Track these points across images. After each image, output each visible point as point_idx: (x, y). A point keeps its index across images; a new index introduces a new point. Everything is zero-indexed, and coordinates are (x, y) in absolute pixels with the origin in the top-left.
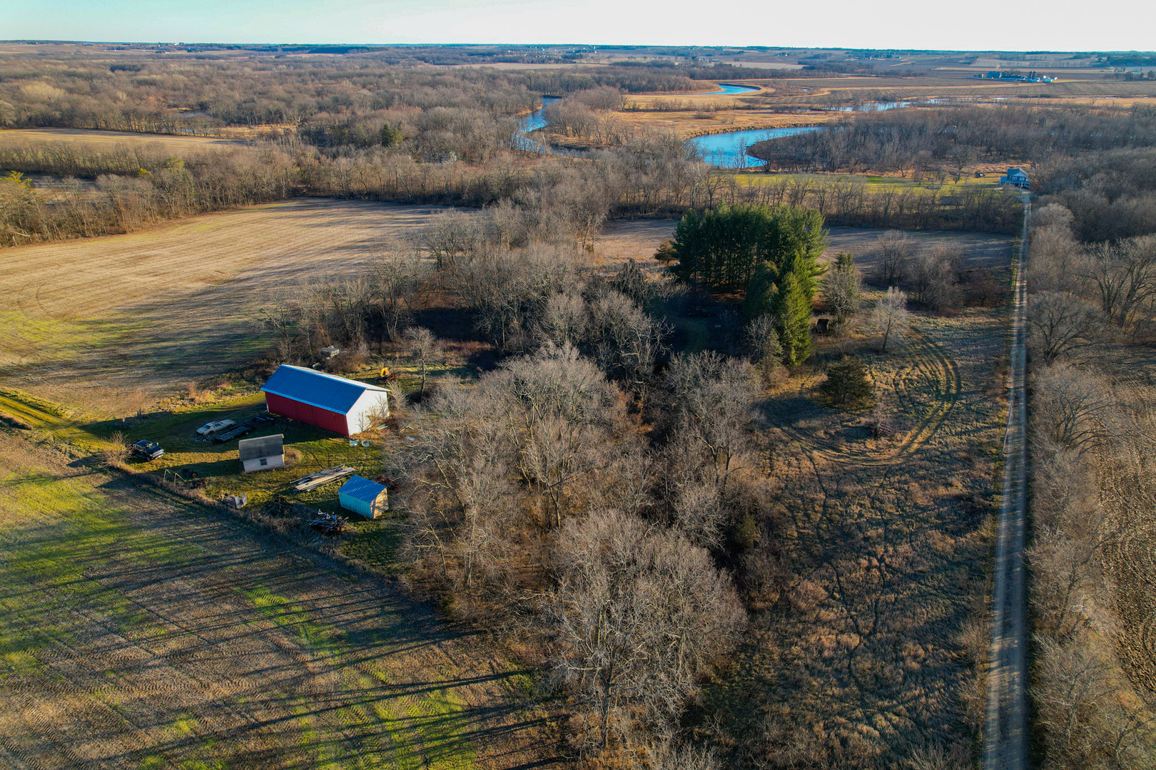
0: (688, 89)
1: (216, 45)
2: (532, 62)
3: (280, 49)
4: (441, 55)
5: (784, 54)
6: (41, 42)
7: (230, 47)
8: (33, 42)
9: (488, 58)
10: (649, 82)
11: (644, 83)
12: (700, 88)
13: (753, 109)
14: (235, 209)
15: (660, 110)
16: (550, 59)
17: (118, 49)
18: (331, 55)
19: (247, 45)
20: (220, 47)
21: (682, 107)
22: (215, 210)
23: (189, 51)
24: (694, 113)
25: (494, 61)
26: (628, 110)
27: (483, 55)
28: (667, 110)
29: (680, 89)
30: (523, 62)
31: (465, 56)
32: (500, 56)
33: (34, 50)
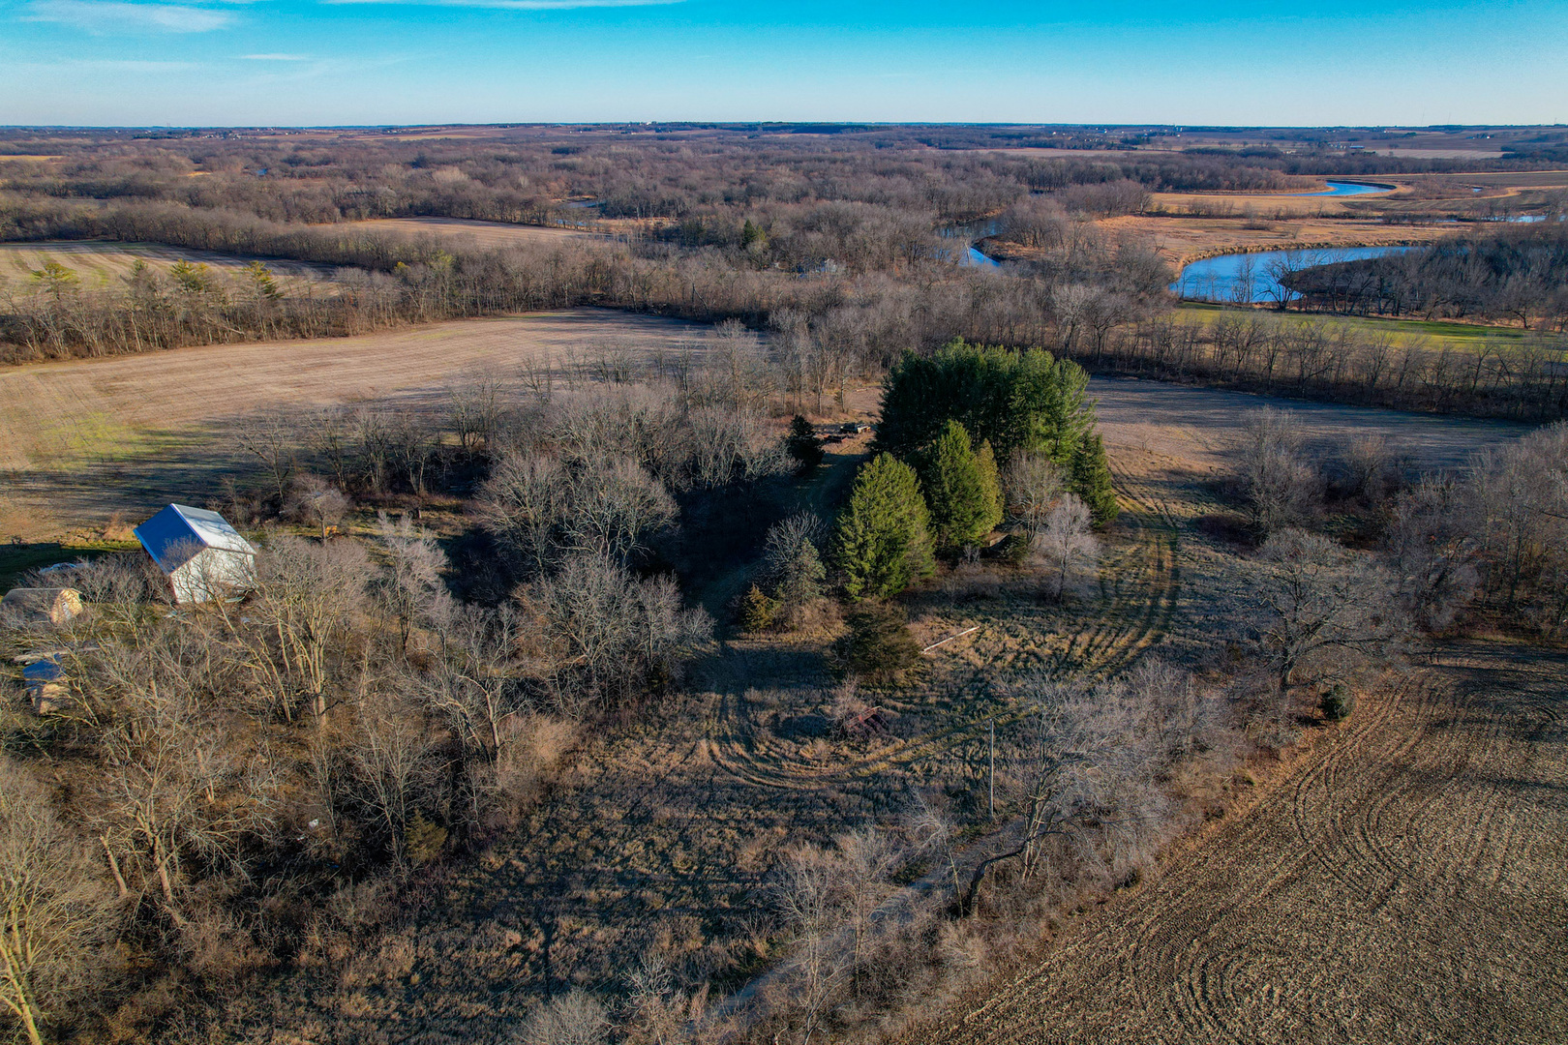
0: (1272, 187)
1: (690, 124)
2: (1075, 148)
3: (760, 128)
4: (952, 137)
5: (1484, 136)
6: (512, 125)
7: (704, 126)
8: (504, 126)
9: (1015, 142)
10: (1210, 176)
11: (1201, 177)
12: (1290, 187)
13: (1353, 218)
14: (496, 316)
15: (1197, 216)
16: (1100, 144)
17: (585, 130)
18: (816, 136)
19: (725, 124)
20: (694, 126)
21: (1234, 212)
22: (472, 315)
23: (658, 131)
24: (1245, 222)
25: (1022, 146)
26: (1150, 214)
27: (1010, 137)
28: (1209, 216)
29: (1258, 187)
30: (1062, 147)
31: (987, 138)
32: (1033, 139)
33: (499, 134)
